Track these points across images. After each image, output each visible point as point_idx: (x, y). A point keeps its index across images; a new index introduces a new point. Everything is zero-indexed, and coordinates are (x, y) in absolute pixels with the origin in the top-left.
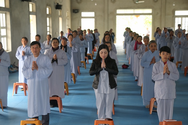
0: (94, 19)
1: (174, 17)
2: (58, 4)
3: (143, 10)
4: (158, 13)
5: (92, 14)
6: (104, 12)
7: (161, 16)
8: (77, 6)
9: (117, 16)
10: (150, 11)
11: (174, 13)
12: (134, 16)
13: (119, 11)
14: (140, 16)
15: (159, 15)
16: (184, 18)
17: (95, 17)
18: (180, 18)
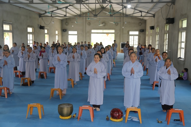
0: (77, 36)
1: (129, 35)
2: (41, 25)
3: (109, 30)
4: (118, 33)
5: (76, 33)
6: (83, 31)
7: (120, 34)
8: (66, 27)
9: (92, 34)
10: (113, 31)
11: (129, 33)
13: (93, 31)
14: (110, 34)
15: (119, 34)
16: (135, 37)
17: (78, 35)
18: (133, 37)
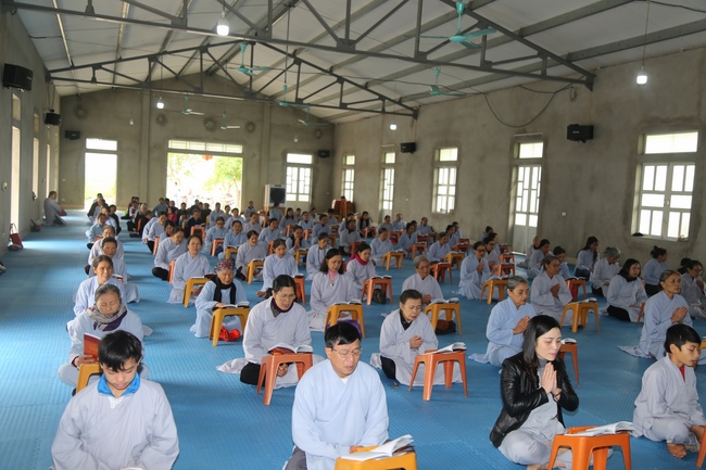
0: (115, 157)
2: (52, 111)
3: (224, 145)
4: (254, 155)
5: (112, 145)
6: (140, 142)
7: (260, 160)
9: (170, 155)
10: (238, 149)
11: (285, 158)
12: (200, 157)
13: (173, 144)
15: (257, 158)
16: (302, 170)
18: (296, 169)
